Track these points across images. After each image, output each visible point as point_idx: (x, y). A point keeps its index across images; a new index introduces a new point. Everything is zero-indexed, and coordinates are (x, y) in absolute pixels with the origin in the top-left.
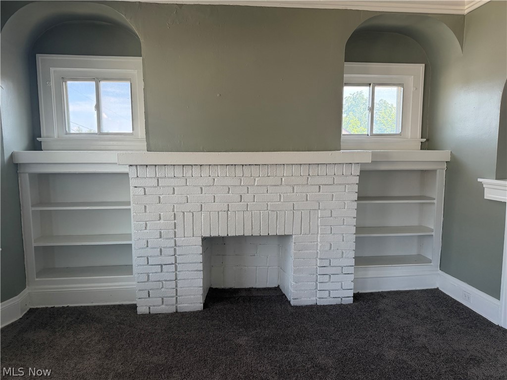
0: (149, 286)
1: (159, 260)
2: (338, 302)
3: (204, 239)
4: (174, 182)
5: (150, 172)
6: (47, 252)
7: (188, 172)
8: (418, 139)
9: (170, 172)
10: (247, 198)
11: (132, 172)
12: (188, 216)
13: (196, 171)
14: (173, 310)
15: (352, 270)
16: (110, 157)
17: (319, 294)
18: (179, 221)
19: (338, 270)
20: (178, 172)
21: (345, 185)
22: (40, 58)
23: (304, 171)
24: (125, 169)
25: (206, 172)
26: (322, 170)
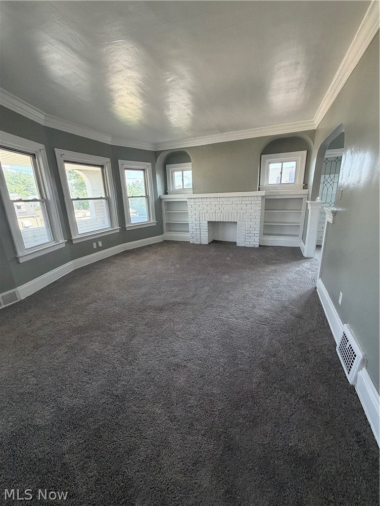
0: (193, 235)
1: (196, 227)
2: (253, 246)
3: (209, 222)
4: (199, 203)
5: (192, 200)
6: (168, 224)
7: (203, 200)
8: (302, 184)
9: (198, 200)
10: (221, 208)
11: (188, 200)
12: (204, 214)
13: (205, 200)
14: (199, 243)
15: (258, 235)
16: (183, 196)
17: (246, 243)
18: (201, 216)
19: (253, 235)
20: (200, 200)
21: (256, 204)
22: (167, 166)
23: (240, 199)
24: (186, 200)
25: (208, 200)
26: (247, 199)
